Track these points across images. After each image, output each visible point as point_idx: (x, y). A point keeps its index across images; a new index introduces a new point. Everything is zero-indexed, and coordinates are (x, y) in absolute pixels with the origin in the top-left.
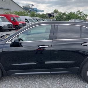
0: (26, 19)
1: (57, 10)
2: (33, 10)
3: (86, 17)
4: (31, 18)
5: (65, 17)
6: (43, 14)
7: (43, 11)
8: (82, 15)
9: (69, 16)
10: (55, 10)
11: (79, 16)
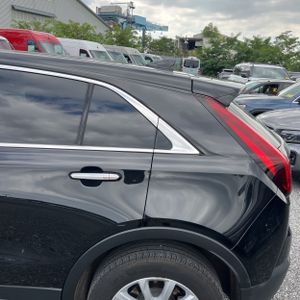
2: (133, 23)
7: (165, 28)
8: (296, 50)
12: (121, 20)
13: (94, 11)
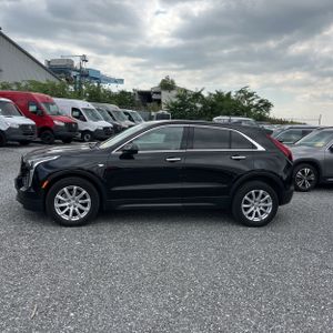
0: (74, 109)
1: (172, 82)
2: (87, 76)
3: (268, 111)
4: (91, 106)
5: (199, 106)
6: (123, 93)
7: (121, 81)
8: (255, 103)
9: (213, 105)
10: (164, 81)
11: (246, 104)
12: (74, 73)
13: (43, 63)
